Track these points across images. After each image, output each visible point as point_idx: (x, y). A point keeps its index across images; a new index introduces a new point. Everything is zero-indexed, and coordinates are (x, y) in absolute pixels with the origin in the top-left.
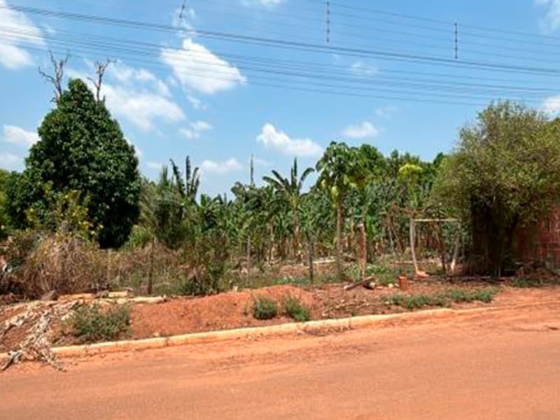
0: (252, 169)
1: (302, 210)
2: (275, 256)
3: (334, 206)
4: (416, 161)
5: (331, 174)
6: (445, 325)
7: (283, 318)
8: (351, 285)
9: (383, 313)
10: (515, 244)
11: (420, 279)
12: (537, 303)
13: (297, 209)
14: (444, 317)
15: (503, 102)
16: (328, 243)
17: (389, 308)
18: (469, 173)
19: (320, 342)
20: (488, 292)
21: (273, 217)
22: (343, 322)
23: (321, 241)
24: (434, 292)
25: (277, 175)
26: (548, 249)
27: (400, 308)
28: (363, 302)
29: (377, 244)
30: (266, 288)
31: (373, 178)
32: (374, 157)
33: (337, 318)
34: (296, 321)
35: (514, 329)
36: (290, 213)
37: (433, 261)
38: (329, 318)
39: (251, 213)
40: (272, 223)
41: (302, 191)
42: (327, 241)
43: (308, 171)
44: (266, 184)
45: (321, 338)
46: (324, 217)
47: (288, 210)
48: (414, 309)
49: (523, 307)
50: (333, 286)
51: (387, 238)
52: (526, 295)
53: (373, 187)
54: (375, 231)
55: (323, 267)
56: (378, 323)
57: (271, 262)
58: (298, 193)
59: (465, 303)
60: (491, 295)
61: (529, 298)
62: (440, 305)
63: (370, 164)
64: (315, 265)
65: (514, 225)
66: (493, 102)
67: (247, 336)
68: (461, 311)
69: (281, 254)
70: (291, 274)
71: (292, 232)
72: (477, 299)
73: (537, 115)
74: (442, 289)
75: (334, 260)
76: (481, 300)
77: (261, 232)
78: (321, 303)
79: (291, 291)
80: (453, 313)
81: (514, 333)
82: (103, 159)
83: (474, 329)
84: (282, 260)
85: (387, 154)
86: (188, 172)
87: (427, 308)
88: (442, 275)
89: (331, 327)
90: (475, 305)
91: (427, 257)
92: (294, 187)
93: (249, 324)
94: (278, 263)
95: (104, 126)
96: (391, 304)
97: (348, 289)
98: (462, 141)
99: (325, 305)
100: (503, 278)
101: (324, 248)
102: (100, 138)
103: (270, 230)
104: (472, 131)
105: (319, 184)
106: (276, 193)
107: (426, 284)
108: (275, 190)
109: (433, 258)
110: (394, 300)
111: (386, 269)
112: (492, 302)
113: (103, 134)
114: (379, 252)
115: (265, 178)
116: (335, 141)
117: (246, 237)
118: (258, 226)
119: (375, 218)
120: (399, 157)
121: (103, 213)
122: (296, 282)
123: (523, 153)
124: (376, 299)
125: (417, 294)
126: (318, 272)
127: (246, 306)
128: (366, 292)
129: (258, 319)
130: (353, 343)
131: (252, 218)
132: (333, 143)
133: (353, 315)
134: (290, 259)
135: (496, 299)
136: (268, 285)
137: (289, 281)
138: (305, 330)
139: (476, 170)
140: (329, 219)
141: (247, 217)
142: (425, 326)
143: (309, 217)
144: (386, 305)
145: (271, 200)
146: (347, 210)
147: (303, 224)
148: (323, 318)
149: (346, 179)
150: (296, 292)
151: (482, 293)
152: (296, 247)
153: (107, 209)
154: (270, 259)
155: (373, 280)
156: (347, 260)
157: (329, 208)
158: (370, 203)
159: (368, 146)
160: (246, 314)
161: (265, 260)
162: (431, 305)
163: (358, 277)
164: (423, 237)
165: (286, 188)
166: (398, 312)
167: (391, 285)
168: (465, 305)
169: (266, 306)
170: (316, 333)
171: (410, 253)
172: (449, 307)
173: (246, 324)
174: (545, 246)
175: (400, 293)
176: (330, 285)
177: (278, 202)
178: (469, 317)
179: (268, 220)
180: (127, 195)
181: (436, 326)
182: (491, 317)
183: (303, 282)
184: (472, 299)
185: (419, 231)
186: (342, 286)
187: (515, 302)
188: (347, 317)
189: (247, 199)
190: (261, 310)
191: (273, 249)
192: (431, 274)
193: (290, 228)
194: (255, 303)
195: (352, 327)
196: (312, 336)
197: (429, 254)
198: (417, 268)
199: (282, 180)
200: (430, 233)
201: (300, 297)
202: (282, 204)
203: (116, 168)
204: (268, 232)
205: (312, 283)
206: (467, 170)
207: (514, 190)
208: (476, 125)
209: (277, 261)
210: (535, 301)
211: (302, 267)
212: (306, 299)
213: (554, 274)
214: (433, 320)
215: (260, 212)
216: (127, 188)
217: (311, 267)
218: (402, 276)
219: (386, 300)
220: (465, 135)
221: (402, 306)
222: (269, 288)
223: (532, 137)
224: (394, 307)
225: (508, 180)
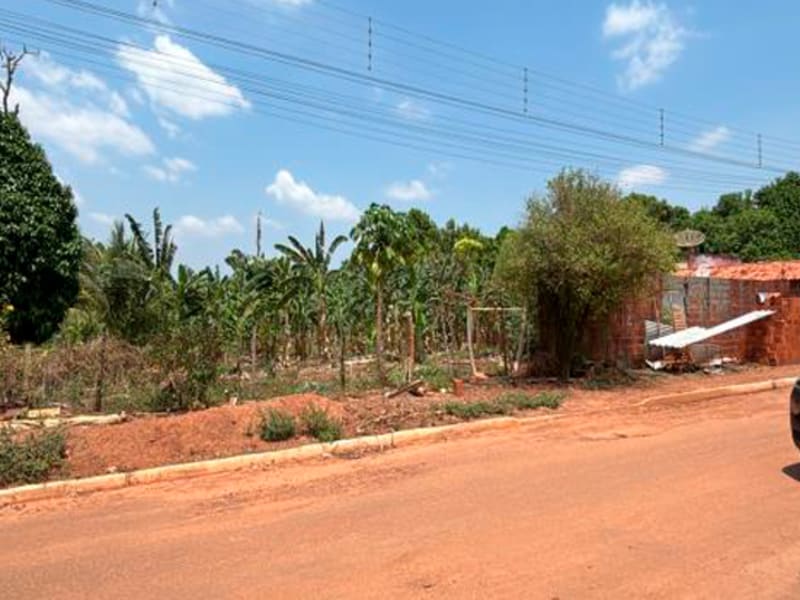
0: (259, 232)
1: (330, 292)
2: (291, 356)
3: (374, 287)
4: (475, 235)
5: (371, 246)
6: (506, 437)
7: (303, 438)
8: (395, 391)
9: (433, 425)
10: (586, 339)
11: (479, 382)
12: (607, 408)
13: (323, 291)
14: (506, 427)
15: (575, 170)
16: (365, 337)
17: (441, 419)
18: (536, 253)
19: (354, 467)
20: (555, 397)
21: (289, 302)
22: (384, 438)
23: (356, 335)
24: (492, 398)
25: (296, 244)
26: (620, 347)
27: (454, 418)
28: (409, 413)
29: (427, 338)
30: (278, 399)
31: (423, 253)
32: (426, 226)
33: (376, 434)
34: (322, 440)
35: (583, 439)
36: (313, 297)
37: (493, 360)
38: (364, 434)
39: (257, 294)
40: (289, 309)
41: (330, 267)
42: (363, 335)
43: (340, 239)
44: (279, 254)
45: (354, 462)
46: (361, 302)
47: (311, 292)
48: (471, 419)
49: (593, 413)
50: (371, 394)
51: (440, 330)
52: (596, 399)
53: (425, 264)
54: (424, 322)
55: (358, 369)
56: (427, 438)
57: (285, 363)
58: (326, 269)
59: (530, 410)
60: (558, 400)
61: (601, 402)
62: (501, 413)
63: (421, 236)
64: (348, 366)
65: (585, 316)
66: (564, 169)
67: (252, 464)
68: (525, 420)
69: (300, 352)
70: (314, 379)
71: (316, 322)
72: (543, 404)
73: (611, 189)
74: (504, 393)
75: (372, 360)
76: (548, 406)
77: (271, 322)
78: (356, 416)
79: (316, 403)
80: (515, 422)
81: (584, 444)
82: (17, 204)
83: (539, 441)
84: (301, 359)
85: (441, 224)
86: (158, 232)
87: (485, 418)
88: (503, 376)
89: (368, 446)
90: (539, 412)
91: (486, 355)
92: (319, 260)
93: (255, 449)
94: (296, 364)
95: (18, 153)
96: (442, 414)
97: (391, 397)
98: (529, 214)
99: (361, 417)
100: (571, 380)
101: (360, 345)
102: (9, 171)
103: (284, 318)
104: (541, 203)
105: (354, 258)
106: (294, 267)
107: (484, 387)
108: (292, 263)
109: (493, 356)
110: (448, 408)
111: (438, 370)
112: (560, 409)
113: (16, 165)
114: (429, 348)
115: (278, 247)
116: (376, 203)
117: (249, 329)
118: (267, 314)
119: (425, 305)
120: (456, 229)
121: (16, 289)
122: (322, 388)
123: (594, 232)
124: (425, 409)
125: (475, 400)
126: (352, 376)
127: (251, 425)
128: (413, 399)
129: (267, 440)
130: (396, 465)
131: (258, 302)
132: (373, 205)
133: (397, 430)
134: (312, 359)
135: (563, 404)
136: (282, 394)
137: (313, 388)
138: (333, 453)
139: (544, 250)
140: (366, 306)
141: (251, 299)
142: (483, 439)
143: (340, 303)
144: (437, 415)
145: (287, 277)
146: (390, 295)
147: (331, 312)
148: (357, 435)
149: (390, 252)
150: (322, 403)
151: (549, 397)
152: (320, 343)
153: (22, 283)
154: (284, 358)
155: (421, 384)
156: (389, 359)
157: (366, 289)
158: (418, 286)
159: (419, 212)
160: (249, 435)
161: (277, 360)
162: (490, 413)
163: (404, 380)
164: (483, 331)
165: (309, 260)
166: (451, 423)
167: (443, 390)
168: (531, 412)
169: (280, 422)
170: (348, 455)
171: (467, 349)
172: (511, 415)
173: (250, 449)
174: (617, 342)
175: (455, 400)
176: (368, 392)
177: (296, 280)
178: (534, 426)
179: (281, 305)
180: (58, 262)
181: (495, 439)
182: (558, 426)
183: (331, 389)
184: (538, 405)
185: (478, 323)
186: (383, 394)
187: (584, 407)
188: (390, 432)
189: (250, 275)
190: (273, 429)
191: (289, 345)
192: (490, 376)
193: (314, 317)
194: (264, 420)
195: (395, 443)
196: (342, 460)
197: (489, 350)
198: (475, 369)
199: (303, 251)
200: (491, 325)
201: (327, 409)
202: (302, 283)
203: (39, 220)
204: (281, 321)
205: (343, 389)
206: (533, 250)
207: (585, 275)
208: (545, 196)
209: (293, 362)
210: (605, 405)
211: (329, 370)
212: (334, 410)
213: (625, 374)
214: (493, 431)
215: (270, 294)
216: (59, 251)
217: (343, 370)
218: (457, 379)
219: (437, 409)
220: (532, 206)
221: (457, 416)
222: (283, 398)
223: (603, 214)
224: (446, 417)
225: (580, 263)
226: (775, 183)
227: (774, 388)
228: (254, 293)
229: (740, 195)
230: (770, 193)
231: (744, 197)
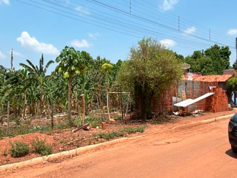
0: (12, 57)
1: (46, 85)
2: (27, 114)
3: (66, 84)
4: (109, 62)
5: (65, 65)
6: (124, 146)
7: (33, 155)
8: (77, 129)
9: (94, 144)
10: (152, 105)
11: (112, 123)
12: (161, 131)
13: (43, 85)
14: (124, 142)
15: (149, 37)
16: (62, 105)
17: (97, 140)
18: (134, 70)
19: (58, 167)
20: (142, 127)
21: (27, 89)
22: (73, 152)
23: (58, 104)
24: (118, 129)
25: (30, 64)
26: (164, 106)
27: (103, 139)
28: (83, 139)
29: (89, 105)
30: (20, 136)
31: (88, 69)
32: (88, 58)
33: (69, 150)
34: (42, 155)
35: (154, 145)
36: (38, 87)
37: (116, 113)
38: (64, 150)
39: (11, 86)
40: (26, 92)
41: (46, 74)
42: (61, 104)
43: (51, 62)
44: (22, 68)
45: (58, 164)
46: (60, 90)
47: (37, 85)
48: (110, 140)
49: (157, 133)
50: (66, 130)
51: (96, 101)
52: (157, 128)
53: (88, 73)
54: (88, 98)
55: (59, 119)
56: (92, 149)
57: (24, 117)
58: (44, 75)
59: (133, 133)
60: (144, 129)
61: (158, 129)
62: (122, 136)
63: (86, 62)
64: (55, 117)
65: (152, 95)
66: (145, 37)
67: (6, 170)
68: (131, 138)
69: (32, 112)
70: (39, 125)
71: (39, 98)
72: (138, 131)
73: (162, 46)
74: (122, 127)
75: (66, 115)
76: (139, 132)
77: (18, 99)
78: (59, 142)
79: (39, 137)
80: (128, 139)
81: (155, 147)
83: (138, 147)
84: (32, 116)
85: (94, 58)
87: (116, 138)
88: (120, 120)
89: (65, 156)
90: (137, 135)
91: (113, 111)
92: (41, 71)
93: (8, 162)
94: (30, 118)
96: (98, 138)
97: (75, 132)
98: (131, 54)
99: (61, 142)
100: (148, 120)
101: (60, 108)
103: (24, 97)
104: (136, 50)
105: (57, 70)
106: (29, 74)
107: (114, 125)
108: (28, 72)
109: (116, 111)
110: (100, 135)
111: (94, 118)
112: (144, 132)
114: (90, 109)
115: (21, 64)
116: (67, 46)
117: (6, 102)
118: (16, 95)
119: (88, 91)
120: (100, 60)
122: (42, 129)
123: (156, 62)
124: (90, 136)
125: (111, 131)
126: (56, 122)
127: (6, 149)
128: (85, 132)
129: (14, 157)
130: (79, 164)
131: (11, 90)
132: (66, 47)
133: (78, 147)
134: (38, 115)
135: (145, 131)
136: (22, 134)
137: (38, 129)
138: (48, 161)
139: (138, 69)
140: (63, 91)
141: (8, 88)
142: (115, 148)
143: (51, 90)
144: (95, 139)
145: (26, 79)
146: (73, 87)
147: (47, 94)
148: (60, 151)
149: (73, 68)
150: (42, 137)
151: (140, 128)
152: (41, 108)
154: (24, 116)
155: (88, 125)
156: (73, 114)
157: (63, 84)
158: (86, 83)
159: (85, 52)
160: (5, 155)
161: (21, 116)
162: (118, 137)
163: (80, 123)
164: (112, 101)
165: (36, 71)
166: (102, 142)
167: (98, 127)
168: (133, 135)
169: (21, 148)
170: (55, 161)
171: (106, 109)
172: (126, 136)
173: (5, 162)
175: (103, 131)
176: (64, 130)
177: (30, 79)
178: (135, 141)
179: (23, 91)
181: (120, 147)
182: (144, 140)
183: (47, 129)
184: (136, 132)
185: (110, 98)
186: (71, 131)
187: (153, 132)
188: (75, 148)
189: (8, 77)
190: (17, 151)
191: (27, 109)
192: (116, 120)
193: (39, 96)
194: (13, 147)
195: (77, 152)
196: (52, 164)
197: (114, 109)
198: (110, 117)
199: (33, 67)
200: (115, 99)
201: (45, 140)
202: (33, 81)
204: (23, 98)
205: (53, 129)
206: (133, 69)
207: (152, 79)
208: (137, 48)
209: (29, 117)
210: (160, 130)
211: (46, 120)
212: (48, 140)
213: (166, 117)
214: (119, 144)
215: (17, 86)
217: (52, 120)
218: (103, 122)
219: (95, 136)
220: (133, 51)
221: (104, 139)
222: (23, 136)
223: (159, 56)
224: (100, 139)
225: (151, 74)
226: (211, 48)
227: (215, 121)
228: (10, 86)
229: (200, 51)
230: (209, 51)
231: (201, 52)
